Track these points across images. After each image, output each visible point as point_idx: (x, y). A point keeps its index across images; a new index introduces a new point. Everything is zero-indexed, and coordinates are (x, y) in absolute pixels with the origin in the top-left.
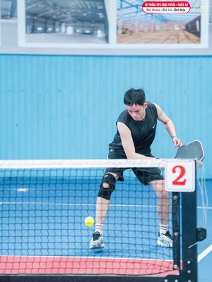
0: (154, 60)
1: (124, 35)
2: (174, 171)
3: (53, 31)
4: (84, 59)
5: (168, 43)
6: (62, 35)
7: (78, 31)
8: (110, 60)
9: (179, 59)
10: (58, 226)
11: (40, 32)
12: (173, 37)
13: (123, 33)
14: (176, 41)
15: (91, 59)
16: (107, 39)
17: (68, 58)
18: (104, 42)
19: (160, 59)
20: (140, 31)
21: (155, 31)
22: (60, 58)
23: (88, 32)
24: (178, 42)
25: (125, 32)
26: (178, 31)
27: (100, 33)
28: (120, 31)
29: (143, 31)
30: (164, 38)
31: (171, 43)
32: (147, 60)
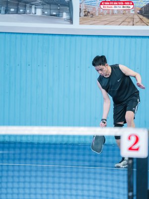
0: (111, 39)
1: (86, 17)
2: (129, 138)
3: (24, 13)
4: (51, 37)
5: (124, 25)
6: (31, 16)
7: (46, 13)
8: (74, 38)
9: (133, 39)
10: (27, 185)
11: (13, 13)
12: (129, 20)
13: (85, 15)
14: (131, 23)
15: (57, 37)
16: (71, 20)
17: (37, 36)
18: (69, 23)
19: (116, 39)
20: (100, 14)
21: (113, 14)
22: (30, 36)
23: (54, 13)
24: (133, 25)
25: (87, 14)
26: (134, 14)
27: (65, 15)
28: (83, 14)
29: (102, 14)
30: (121, 20)
31: (127, 25)
32: (106, 39)
